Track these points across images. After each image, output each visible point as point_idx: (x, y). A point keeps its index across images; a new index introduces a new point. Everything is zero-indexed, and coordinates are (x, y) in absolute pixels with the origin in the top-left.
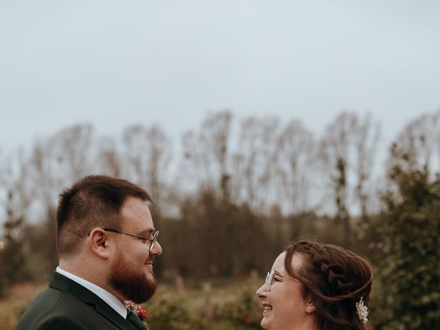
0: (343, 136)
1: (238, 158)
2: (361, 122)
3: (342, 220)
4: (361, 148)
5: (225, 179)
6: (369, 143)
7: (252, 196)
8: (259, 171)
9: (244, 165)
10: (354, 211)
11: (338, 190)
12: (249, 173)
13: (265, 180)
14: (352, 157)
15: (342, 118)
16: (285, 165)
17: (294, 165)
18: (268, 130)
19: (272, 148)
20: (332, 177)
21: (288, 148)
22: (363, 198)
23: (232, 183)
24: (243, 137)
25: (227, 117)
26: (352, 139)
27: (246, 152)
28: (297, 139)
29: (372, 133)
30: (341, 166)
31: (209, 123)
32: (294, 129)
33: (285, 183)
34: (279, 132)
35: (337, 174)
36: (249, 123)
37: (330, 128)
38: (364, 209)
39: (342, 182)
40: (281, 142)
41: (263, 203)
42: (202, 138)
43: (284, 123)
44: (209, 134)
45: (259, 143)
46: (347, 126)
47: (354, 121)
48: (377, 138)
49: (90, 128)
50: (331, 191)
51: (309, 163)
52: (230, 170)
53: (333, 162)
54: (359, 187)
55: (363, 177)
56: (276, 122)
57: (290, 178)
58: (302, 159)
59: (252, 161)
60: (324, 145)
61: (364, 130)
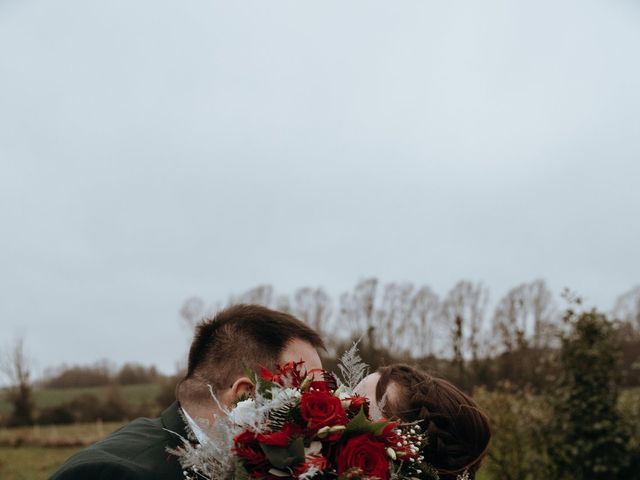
0: (461, 299)
1: (382, 314)
2: (475, 288)
3: (458, 362)
4: (474, 308)
5: (371, 330)
6: (480, 305)
7: (391, 343)
8: (397, 324)
9: (385, 320)
10: (467, 356)
11: (455, 339)
12: (389, 325)
13: (401, 331)
14: (467, 315)
15: (460, 285)
16: (417, 320)
17: (423, 320)
18: (405, 293)
19: (407, 306)
20: (451, 329)
21: (419, 307)
22: (474, 346)
23: (377, 332)
24: (386, 298)
25: (374, 282)
26: (468, 301)
27: (388, 309)
28: (427, 301)
29: (482, 297)
30: (459, 322)
31: (360, 287)
32: (424, 293)
33: (416, 333)
34: (413, 294)
35: (455, 327)
36: (391, 287)
37: (452, 293)
38: (475, 354)
39: (459, 334)
40: (414, 302)
41: (399, 348)
42: (355, 298)
43: (417, 288)
44: (360, 295)
45: (398, 303)
46: (464, 291)
47: (469, 287)
48: (486, 301)
49: (270, 289)
50: (450, 341)
51: (435, 319)
52: (375, 322)
53: (453, 318)
54: (472, 338)
55: (475, 330)
56: (411, 287)
57: (420, 331)
58: (430, 316)
59: (392, 315)
60: (446, 305)
61: (476, 295)
